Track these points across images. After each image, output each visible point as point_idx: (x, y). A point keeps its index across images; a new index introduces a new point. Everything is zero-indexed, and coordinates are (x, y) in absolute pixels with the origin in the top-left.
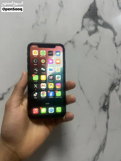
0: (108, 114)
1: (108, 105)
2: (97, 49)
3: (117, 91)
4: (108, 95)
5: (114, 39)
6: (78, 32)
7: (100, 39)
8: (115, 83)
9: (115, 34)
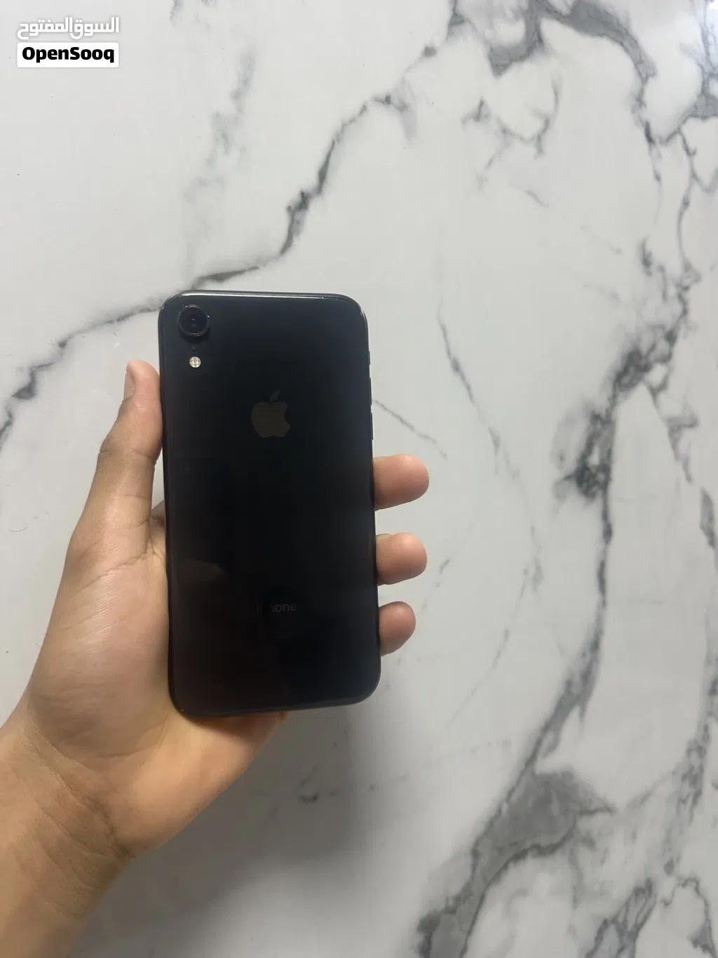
0: (605, 515)
1: (605, 468)
2: (540, 151)
3: (655, 392)
4: (603, 414)
5: (639, 101)
6: (429, 52)
7: (557, 94)
8: (644, 348)
9: (644, 69)
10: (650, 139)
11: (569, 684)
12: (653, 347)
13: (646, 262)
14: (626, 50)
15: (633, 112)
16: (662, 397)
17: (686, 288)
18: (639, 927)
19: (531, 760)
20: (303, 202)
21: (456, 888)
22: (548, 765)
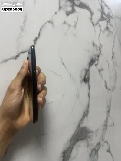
0: (89, 86)
2: (75, 28)
3: (96, 65)
6: (56, 13)
7: (77, 19)
9: (92, 13)
10: (93, 25)
11: (85, 113)
12: (95, 58)
13: (94, 44)
14: (89, 11)
15: (90, 20)
16: (97, 66)
17: (101, 48)
18: (98, 150)
19: (79, 125)
20: (36, 39)
21: (68, 146)
22: (82, 126)
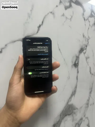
1: (78, 64)
2: (71, 21)
4: (78, 56)
5: (83, 14)
6: (57, 6)
9: (84, 11)
16: (85, 54)
20: (40, 26)
